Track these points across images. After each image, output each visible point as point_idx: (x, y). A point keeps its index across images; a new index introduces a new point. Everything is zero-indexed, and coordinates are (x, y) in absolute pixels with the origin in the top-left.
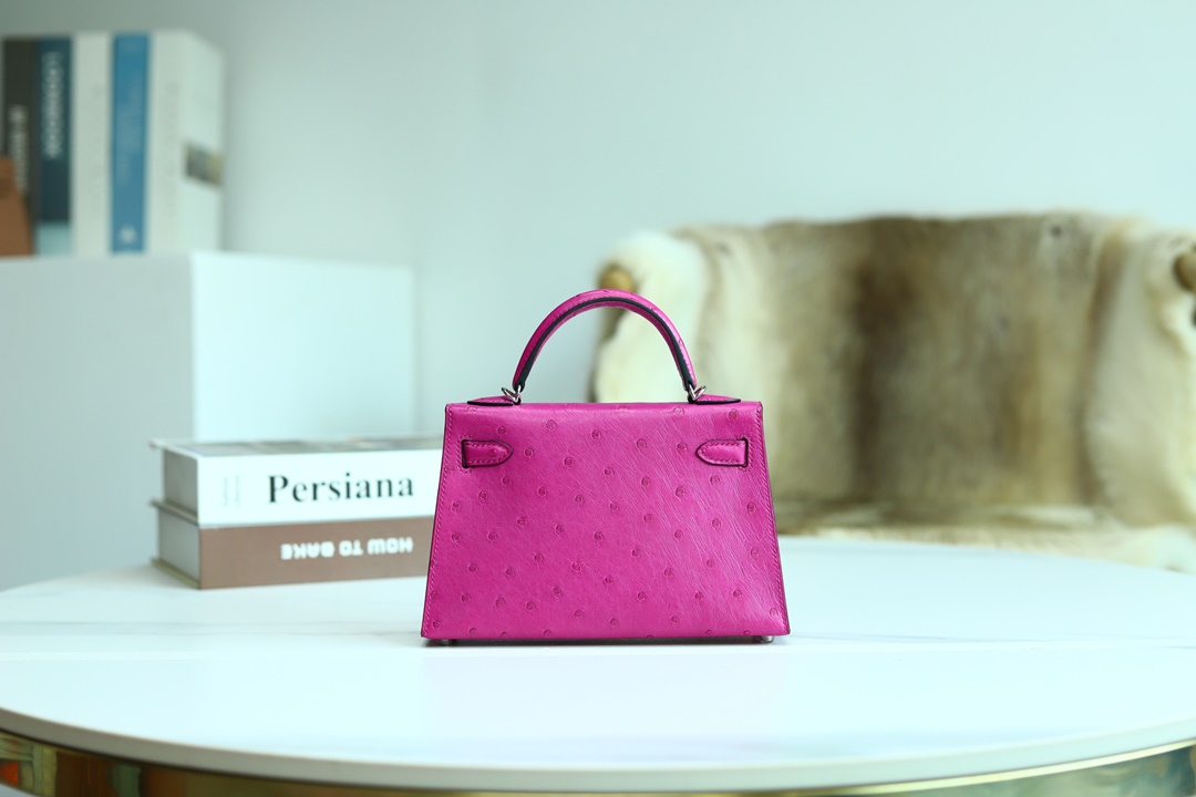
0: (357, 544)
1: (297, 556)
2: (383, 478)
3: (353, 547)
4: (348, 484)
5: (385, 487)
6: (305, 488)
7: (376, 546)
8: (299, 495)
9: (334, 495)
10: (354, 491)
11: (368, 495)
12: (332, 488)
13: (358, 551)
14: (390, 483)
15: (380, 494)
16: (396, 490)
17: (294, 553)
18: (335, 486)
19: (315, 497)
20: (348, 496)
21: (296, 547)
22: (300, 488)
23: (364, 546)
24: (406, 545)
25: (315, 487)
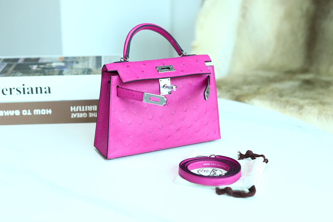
0: (29, 111)
1: (5, 115)
2: (38, 86)
3: (28, 112)
4: (24, 89)
5: (39, 90)
6: (7, 90)
7: (37, 112)
8: (5, 92)
9: (19, 93)
10: (26, 91)
11: (32, 93)
12: (17, 90)
13: (30, 114)
14: (41, 88)
15: (37, 93)
16: (43, 91)
17: (4, 113)
18: (18, 89)
19: (11, 94)
20: (24, 93)
21: (5, 111)
22: (5, 90)
23: (32, 112)
24: (50, 112)
25: (11, 89)
